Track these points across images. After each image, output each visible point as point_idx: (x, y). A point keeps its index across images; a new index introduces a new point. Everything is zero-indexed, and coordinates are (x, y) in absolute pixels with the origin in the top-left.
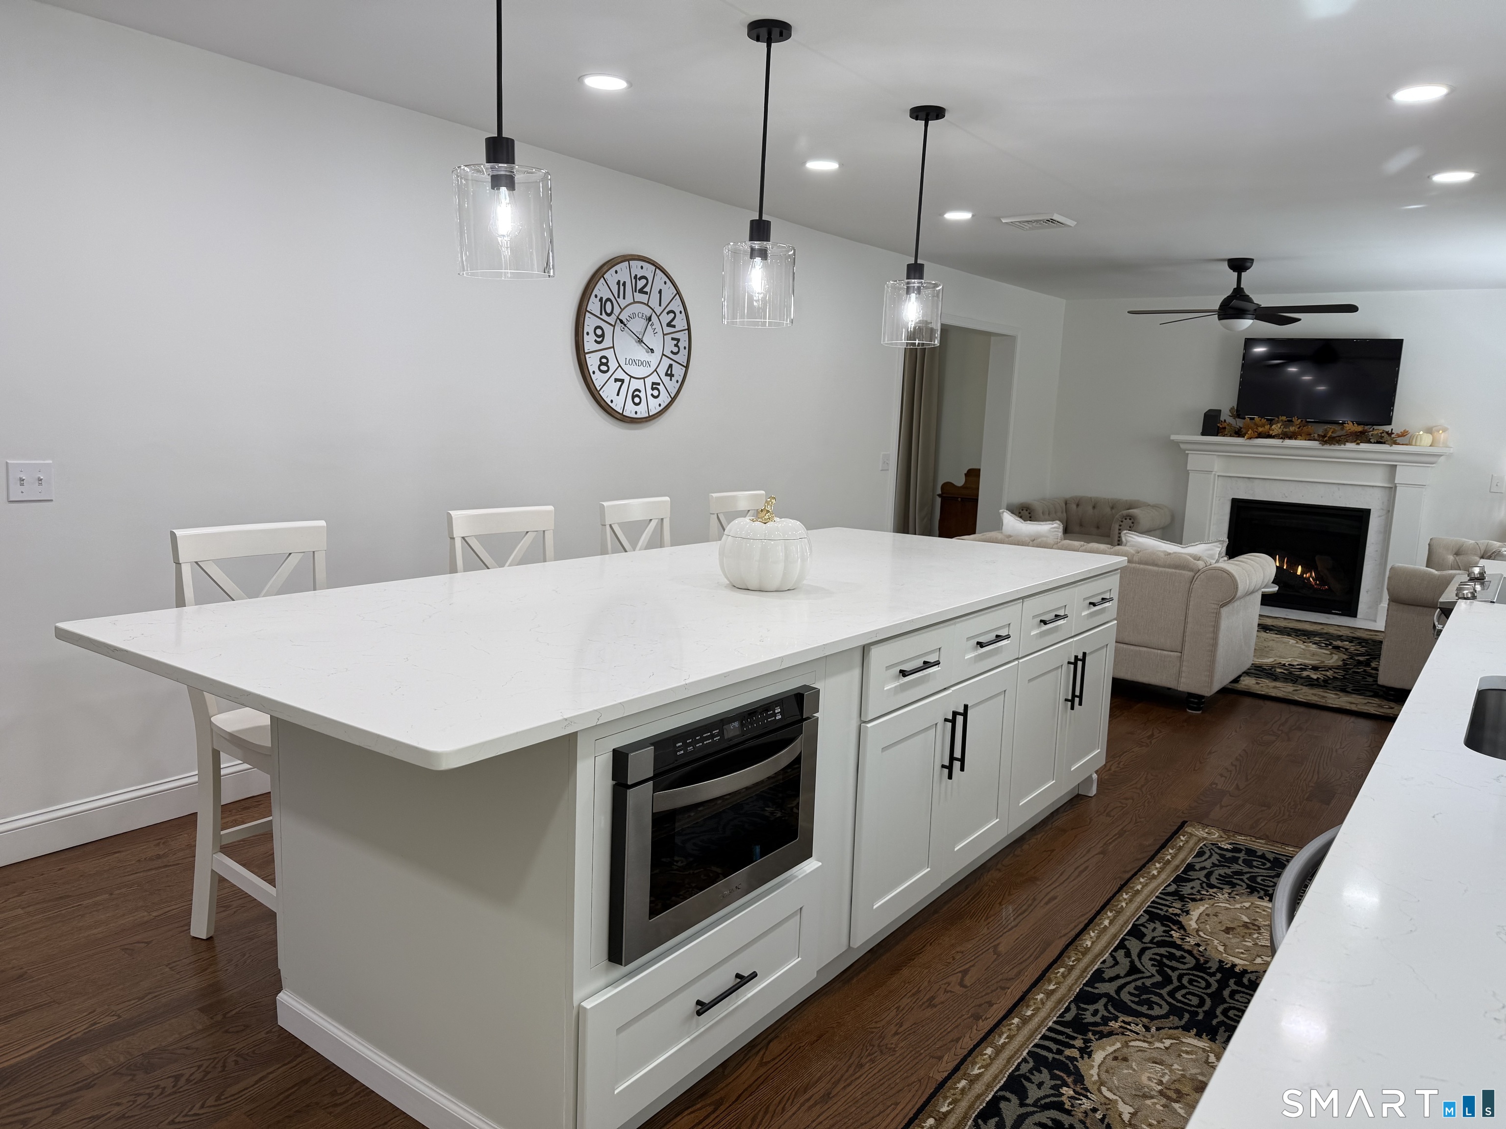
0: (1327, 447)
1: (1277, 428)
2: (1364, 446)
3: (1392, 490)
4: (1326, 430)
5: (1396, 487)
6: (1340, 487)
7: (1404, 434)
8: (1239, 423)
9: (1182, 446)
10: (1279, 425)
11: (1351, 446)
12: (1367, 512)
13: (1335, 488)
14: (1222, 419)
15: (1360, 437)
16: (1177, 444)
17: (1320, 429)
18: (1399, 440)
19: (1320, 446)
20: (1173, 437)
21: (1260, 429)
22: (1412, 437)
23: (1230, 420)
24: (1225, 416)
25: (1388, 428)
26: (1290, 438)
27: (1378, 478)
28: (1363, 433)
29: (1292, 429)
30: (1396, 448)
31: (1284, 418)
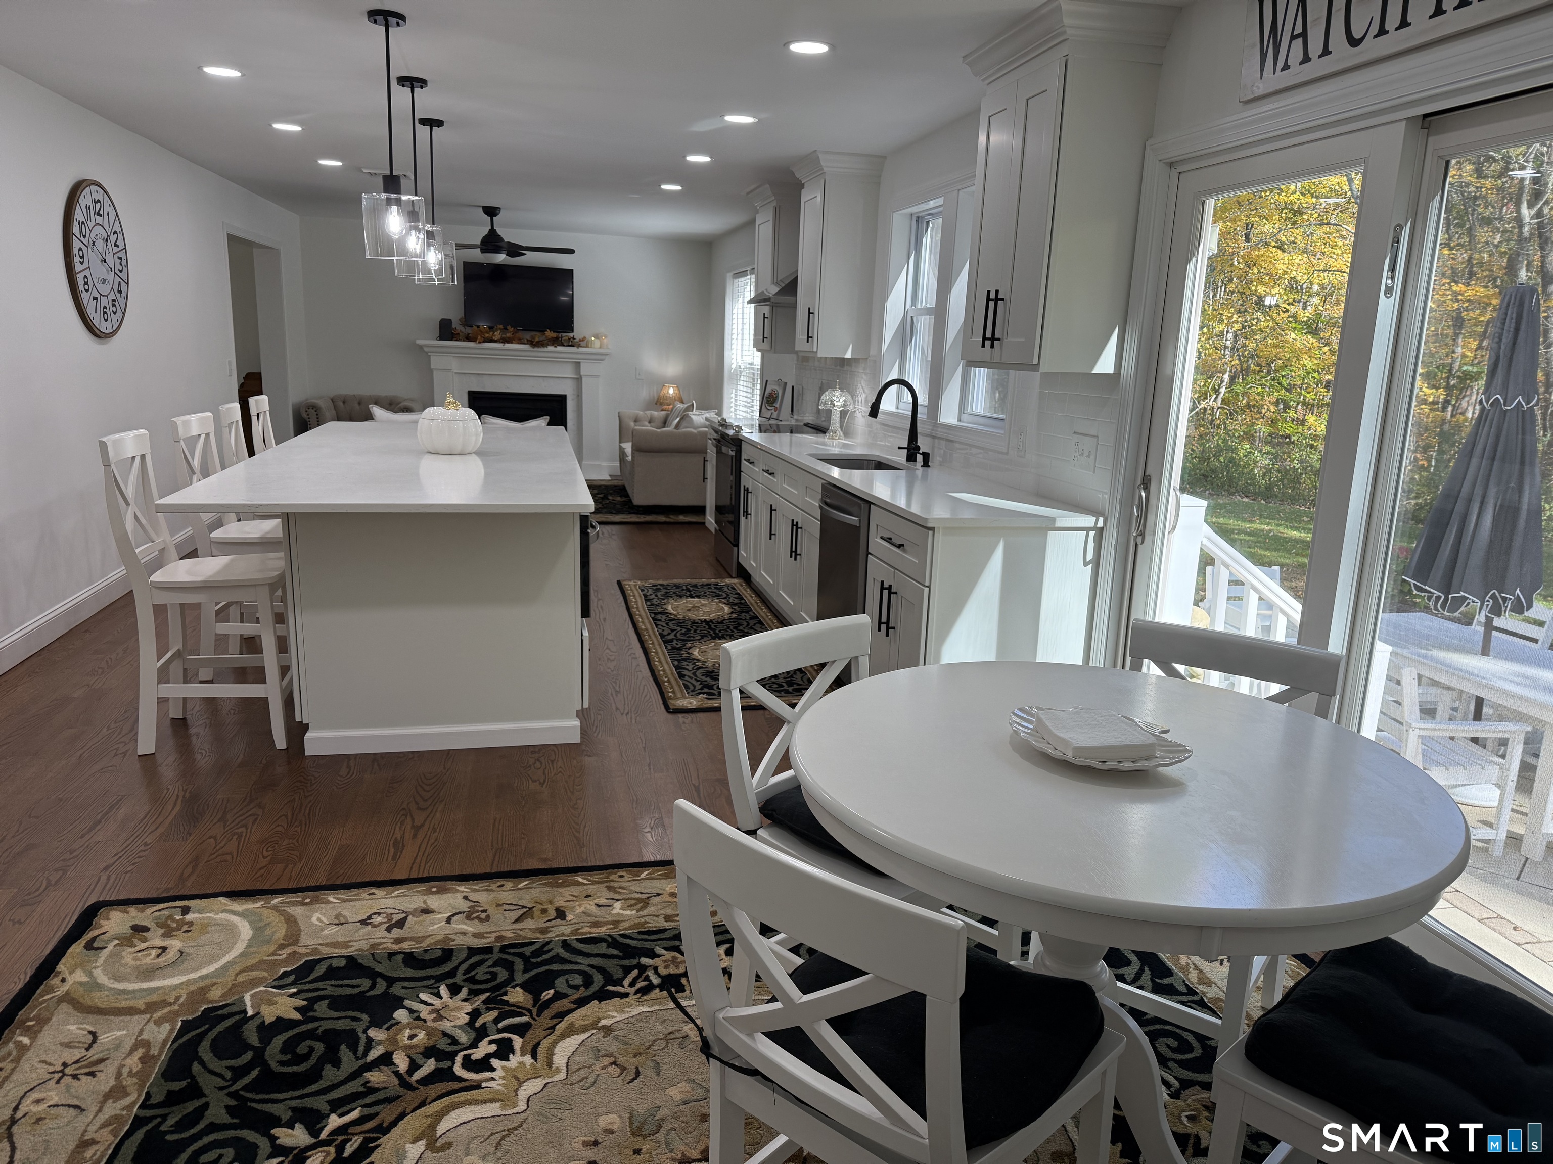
0: (536, 349)
1: (497, 335)
2: (560, 348)
3: (579, 380)
4: (532, 336)
5: (581, 378)
6: (545, 378)
7: (583, 340)
8: (468, 330)
9: (426, 349)
10: (499, 332)
11: (551, 348)
12: (565, 396)
13: (542, 379)
14: (454, 327)
15: (556, 342)
16: (421, 347)
17: (528, 336)
18: (582, 343)
19: (532, 349)
20: (419, 342)
21: (487, 335)
22: (588, 342)
23: (462, 329)
24: (456, 324)
25: (571, 335)
26: (508, 342)
27: (568, 372)
28: (557, 338)
29: (508, 335)
30: (581, 349)
31: (501, 327)
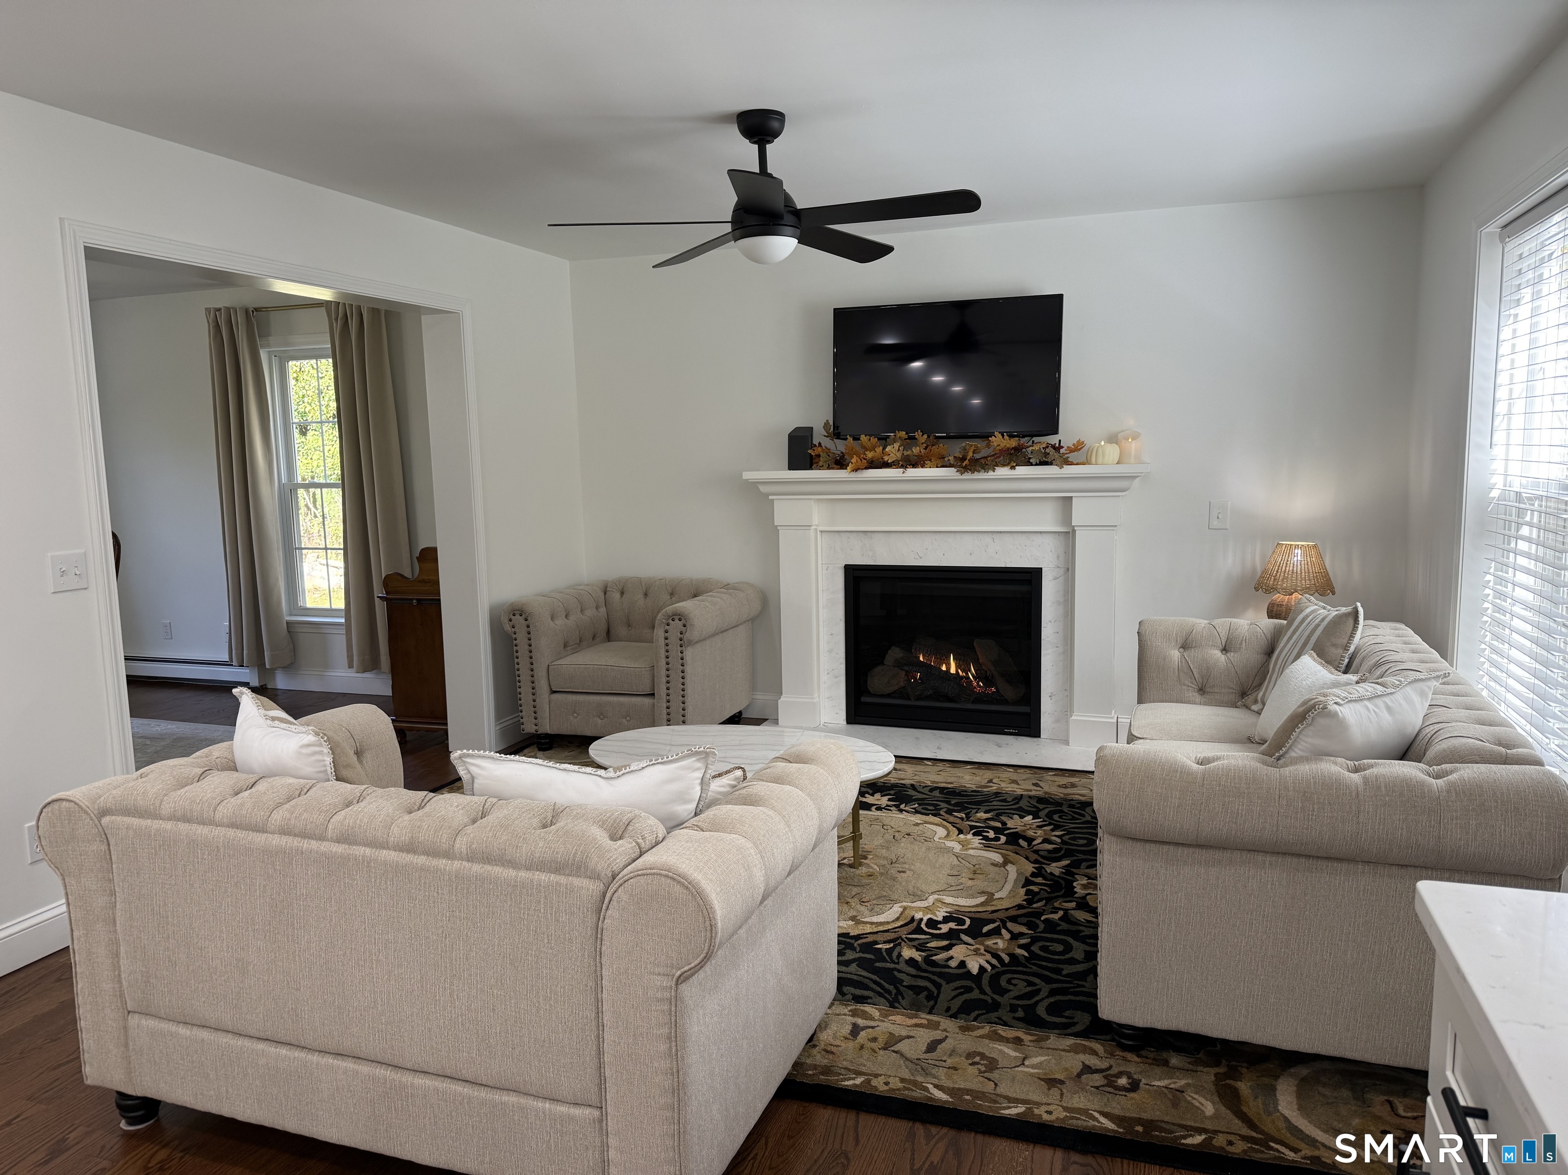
0: (968, 476)
1: (893, 451)
2: (1022, 471)
3: (1068, 536)
4: (965, 449)
5: (1074, 531)
6: (995, 536)
7: (1078, 447)
8: (839, 446)
9: (763, 489)
10: (896, 445)
11: (1003, 472)
12: (1038, 573)
13: (987, 539)
14: (816, 442)
15: (1016, 457)
16: (753, 486)
17: (956, 448)
18: (1072, 457)
19: (958, 476)
20: (747, 475)
21: (870, 455)
22: (1089, 452)
23: (827, 443)
24: (819, 436)
25: (1053, 439)
26: (914, 466)
27: (1046, 520)
28: (1018, 449)
29: (916, 450)
30: (1068, 470)
31: (903, 434)
